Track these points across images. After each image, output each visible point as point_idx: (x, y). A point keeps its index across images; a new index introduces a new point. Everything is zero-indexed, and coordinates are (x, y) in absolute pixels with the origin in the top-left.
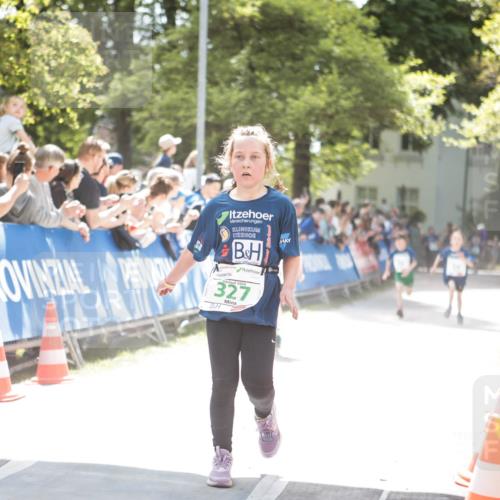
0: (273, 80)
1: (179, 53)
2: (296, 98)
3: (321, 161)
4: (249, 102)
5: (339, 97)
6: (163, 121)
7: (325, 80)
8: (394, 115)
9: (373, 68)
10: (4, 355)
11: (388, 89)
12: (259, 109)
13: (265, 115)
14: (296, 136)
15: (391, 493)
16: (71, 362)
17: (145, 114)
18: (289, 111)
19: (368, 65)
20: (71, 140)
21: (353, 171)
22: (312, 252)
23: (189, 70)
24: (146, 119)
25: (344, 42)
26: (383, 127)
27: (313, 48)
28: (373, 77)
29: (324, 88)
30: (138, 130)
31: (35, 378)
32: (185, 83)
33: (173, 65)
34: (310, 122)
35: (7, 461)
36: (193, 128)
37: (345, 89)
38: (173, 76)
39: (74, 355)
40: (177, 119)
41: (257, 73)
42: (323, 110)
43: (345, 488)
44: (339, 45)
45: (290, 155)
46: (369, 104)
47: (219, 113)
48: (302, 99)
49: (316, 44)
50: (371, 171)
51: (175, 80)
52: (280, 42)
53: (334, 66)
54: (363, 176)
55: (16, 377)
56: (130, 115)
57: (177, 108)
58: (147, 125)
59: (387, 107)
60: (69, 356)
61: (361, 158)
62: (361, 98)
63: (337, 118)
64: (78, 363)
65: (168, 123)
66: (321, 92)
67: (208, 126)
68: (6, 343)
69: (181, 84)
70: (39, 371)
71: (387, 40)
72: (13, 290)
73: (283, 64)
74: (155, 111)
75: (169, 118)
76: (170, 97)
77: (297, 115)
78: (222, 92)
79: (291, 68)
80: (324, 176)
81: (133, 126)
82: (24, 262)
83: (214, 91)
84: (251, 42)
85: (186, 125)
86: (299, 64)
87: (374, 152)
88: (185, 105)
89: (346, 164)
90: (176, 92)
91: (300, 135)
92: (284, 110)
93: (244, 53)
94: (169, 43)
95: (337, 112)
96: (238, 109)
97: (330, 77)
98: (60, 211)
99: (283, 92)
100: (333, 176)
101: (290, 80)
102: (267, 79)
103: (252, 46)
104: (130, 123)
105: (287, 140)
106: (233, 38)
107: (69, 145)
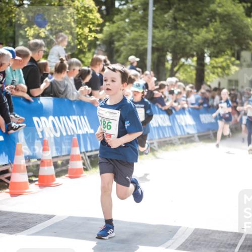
0: (186, 26)
1: (138, 12)
2: (198, 34)
3: (210, 67)
4: (174, 37)
5: (220, 34)
6: (130, 46)
7: (212, 25)
8: (248, 43)
9: (237, 19)
10: (52, 164)
11: (245, 30)
12: (178, 40)
13: (182, 43)
14: (197, 54)
15: (247, 235)
16: (85, 167)
17: (121, 43)
18: (194, 41)
19: (235, 17)
20: (84, 57)
21: (226, 72)
22: (205, 113)
23: (144, 21)
24: (121, 46)
25: (223, 6)
26: (242, 49)
27: (207, 9)
28: (238, 23)
29: (212, 30)
30: (117, 51)
31: (67, 175)
32: (142, 27)
33: (135, 18)
34: (205, 47)
35: (54, 216)
36: (146, 50)
37: (223, 29)
38: (135, 24)
39: (86, 164)
40: (137, 46)
41: (178, 22)
42: (212, 40)
43: (224, 232)
44: (220, 7)
45: (194, 64)
46: (235, 38)
47: (158, 42)
48: (201, 35)
49: (208, 7)
50: (236, 72)
51: (136, 25)
52: (190, 6)
53: (217, 18)
54: (232, 74)
55: (58, 175)
56: (113, 44)
57: (137, 40)
58: (122, 49)
59: (245, 39)
60: (84, 164)
61: (231, 65)
62: (231, 35)
63: (219, 44)
64: (88, 168)
65: (133, 48)
66: (211, 31)
67: (153, 49)
68: (53, 158)
69: (139, 28)
70: (69, 172)
71: (245, 4)
72: (56, 131)
73: (191, 17)
74: (126, 42)
75: (133, 45)
76: (133, 34)
77: (198, 44)
78: (160, 32)
79: (196, 19)
80: (211, 75)
81: (115, 49)
82: (61, 118)
83: (156, 31)
84: (175, 6)
85: (142, 48)
86: (200, 17)
87: (238, 62)
88: (141, 38)
89: (223, 68)
90: (137, 32)
91: (200, 53)
92: (191, 41)
93: (171, 11)
94: (134, 7)
95: (219, 41)
96: (168, 41)
97: (215, 24)
98: (79, 91)
99: (191, 31)
100: (216, 74)
101: (195, 26)
102: (183, 25)
103: (176, 8)
104: (113, 48)
105: (193, 56)
106: (166, 4)
107: (83, 59)
